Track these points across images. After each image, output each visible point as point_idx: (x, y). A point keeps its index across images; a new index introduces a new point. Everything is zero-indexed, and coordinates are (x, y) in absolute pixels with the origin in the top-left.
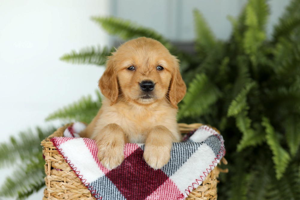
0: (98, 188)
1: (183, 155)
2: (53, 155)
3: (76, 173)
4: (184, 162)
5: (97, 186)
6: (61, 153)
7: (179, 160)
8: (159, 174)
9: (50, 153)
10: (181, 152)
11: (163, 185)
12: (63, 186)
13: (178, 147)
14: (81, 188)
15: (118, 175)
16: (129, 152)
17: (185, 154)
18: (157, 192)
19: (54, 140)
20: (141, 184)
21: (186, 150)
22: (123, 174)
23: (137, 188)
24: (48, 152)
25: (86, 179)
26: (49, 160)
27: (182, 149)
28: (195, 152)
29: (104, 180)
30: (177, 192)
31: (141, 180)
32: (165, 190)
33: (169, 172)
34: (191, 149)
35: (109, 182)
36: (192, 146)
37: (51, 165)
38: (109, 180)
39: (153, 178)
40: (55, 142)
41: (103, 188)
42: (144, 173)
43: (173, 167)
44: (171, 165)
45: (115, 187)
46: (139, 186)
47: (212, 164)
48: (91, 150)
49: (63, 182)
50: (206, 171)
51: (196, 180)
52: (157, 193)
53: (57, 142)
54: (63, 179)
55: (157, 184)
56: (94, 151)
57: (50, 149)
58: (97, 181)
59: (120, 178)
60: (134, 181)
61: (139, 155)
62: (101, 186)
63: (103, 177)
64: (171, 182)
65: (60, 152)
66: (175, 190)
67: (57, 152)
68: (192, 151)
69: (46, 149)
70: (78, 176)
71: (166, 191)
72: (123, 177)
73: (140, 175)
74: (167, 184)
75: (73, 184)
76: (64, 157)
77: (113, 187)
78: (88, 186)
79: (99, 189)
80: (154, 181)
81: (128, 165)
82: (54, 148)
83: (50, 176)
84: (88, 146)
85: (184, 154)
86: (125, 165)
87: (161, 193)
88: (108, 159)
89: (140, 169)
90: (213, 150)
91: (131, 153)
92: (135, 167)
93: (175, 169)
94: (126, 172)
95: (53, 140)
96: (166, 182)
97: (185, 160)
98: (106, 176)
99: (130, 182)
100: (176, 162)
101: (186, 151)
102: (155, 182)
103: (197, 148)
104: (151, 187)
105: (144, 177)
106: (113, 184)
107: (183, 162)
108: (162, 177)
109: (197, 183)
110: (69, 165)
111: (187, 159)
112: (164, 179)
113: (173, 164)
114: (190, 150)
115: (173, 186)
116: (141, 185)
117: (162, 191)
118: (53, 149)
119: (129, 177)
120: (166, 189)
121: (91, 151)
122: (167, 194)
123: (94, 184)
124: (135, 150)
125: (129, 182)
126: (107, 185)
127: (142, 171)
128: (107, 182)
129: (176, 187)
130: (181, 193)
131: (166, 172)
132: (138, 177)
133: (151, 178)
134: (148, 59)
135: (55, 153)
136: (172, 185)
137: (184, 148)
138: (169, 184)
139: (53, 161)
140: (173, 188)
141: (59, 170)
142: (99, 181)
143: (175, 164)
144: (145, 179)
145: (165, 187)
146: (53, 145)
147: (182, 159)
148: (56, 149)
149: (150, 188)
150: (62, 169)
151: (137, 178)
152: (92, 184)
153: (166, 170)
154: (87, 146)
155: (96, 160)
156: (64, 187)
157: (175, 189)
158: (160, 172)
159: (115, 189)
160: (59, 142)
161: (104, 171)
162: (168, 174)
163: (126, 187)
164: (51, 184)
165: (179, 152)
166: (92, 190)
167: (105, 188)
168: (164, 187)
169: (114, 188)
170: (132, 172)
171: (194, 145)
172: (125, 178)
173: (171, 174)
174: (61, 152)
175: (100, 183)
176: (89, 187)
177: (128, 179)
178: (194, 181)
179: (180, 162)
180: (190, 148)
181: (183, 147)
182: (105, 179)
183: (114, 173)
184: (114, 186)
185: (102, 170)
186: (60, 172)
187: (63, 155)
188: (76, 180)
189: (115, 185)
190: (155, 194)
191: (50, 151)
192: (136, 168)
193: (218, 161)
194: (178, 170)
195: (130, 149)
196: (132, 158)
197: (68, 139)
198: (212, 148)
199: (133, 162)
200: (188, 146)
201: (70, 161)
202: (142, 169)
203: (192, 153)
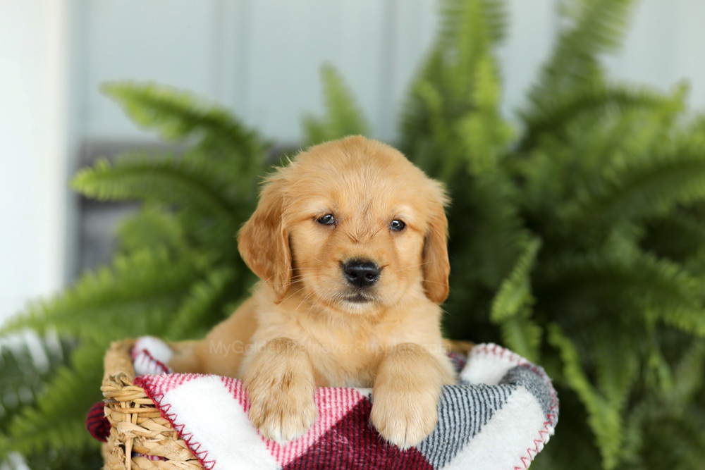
1: (473, 416)
2: (140, 420)
3: (206, 464)
4: (474, 434)
6: (168, 415)
7: (465, 428)
8: (416, 464)
9: (132, 414)
10: (470, 408)
13: (459, 395)
16: (340, 409)
17: (478, 413)
19: (145, 381)
21: (480, 403)
24: (128, 413)
26: (131, 434)
27: (471, 400)
28: (501, 408)
33: (439, 459)
34: (492, 401)
36: (493, 393)
37: (133, 446)
40: (151, 387)
42: (381, 461)
43: (449, 446)
44: (444, 441)
47: (538, 437)
50: (527, 455)
53: (155, 386)
57: (133, 404)
65: (164, 412)
67: (154, 412)
68: (495, 405)
69: (123, 405)
76: (174, 426)
81: (341, 443)
82: (149, 401)
84: (238, 396)
85: (475, 414)
86: (334, 444)
88: (277, 418)
89: (371, 452)
90: (540, 402)
91: (345, 413)
92: (360, 448)
93: (454, 450)
94: (336, 460)
95: (143, 382)
97: (477, 429)
100: (457, 433)
101: (481, 407)
103: (506, 398)
107: (471, 434)
110: (186, 447)
111: (482, 427)
113: (449, 439)
114: (491, 403)
118: (141, 406)
124: (356, 406)
127: (376, 457)
131: (431, 460)
134: (371, 203)
135: (147, 414)
137: (474, 398)
139: (141, 437)
141: (155, 458)
143: (454, 438)
146: (146, 395)
147: (470, 425)
148: (153, 406)
150: (167, 457)
153: (433, 454)
154: (235, 396)
160: (161, 386)
161: (280, 458)
162: (436, 462)
165: (464, 409)
170: (350, 461)
171: (498, 391)
174: (168, 413)
179: (467, 433)
180: (489, 399)
181: (472, 395)
183: (307, 463)
185: (275, 458)
186: (162, 462)
187: (171, 421)
192: (362, 449)
193: (551, 430)
194: (459, 454)
195: (342, 403)
196: (348, 425)
197: (183, 378)
198: (537, 397)
199: (352, 435)
200: (485, 394)
201: (190, 436)
202: (374, 450)
203: (493, 409)
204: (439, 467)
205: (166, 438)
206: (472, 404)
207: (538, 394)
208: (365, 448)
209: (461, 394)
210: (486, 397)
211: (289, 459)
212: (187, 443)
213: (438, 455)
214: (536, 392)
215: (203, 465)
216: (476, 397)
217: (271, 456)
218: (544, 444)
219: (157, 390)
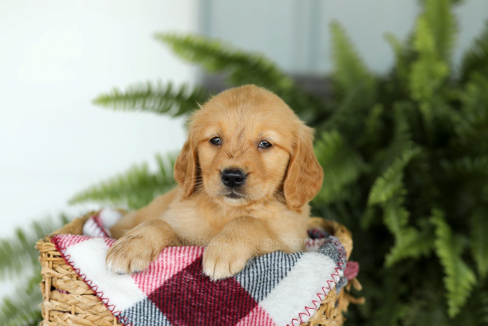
0: (136, 319)
1: (279, 263)
2: (54, 266)
3: (98, 294)
4: (282, 277)
5: (134, 316)
6: (70, 263)
7: (274, 272)
8: (242, 297)
9: (49, 261)
10: (277, 257)
11: (249, 316)
12: (69, 321)
15: (170, 297)
19: (57, 240)
20: (210, 315)
22: (179, 294)
23: (203, 321)
24: (46, 260)
25: (115, 304)
26: (48, 275)
29: (146, 305)
31: (210, 306)
33: (259, 294)
35: (153, 310)
37: (52, 283)
38: (154, 306)
39: (231, 303)
40: (59, 244)
41: (144, 320)
43: (265, 284)
44: (261, 280)
45: (165, 318)
46: (206, 317)
47: (330, 278)
49: (70, 313)
50: (322, 292)
51: (306, 307)
53: (62, 243)
54: (69, 308)
55: (237, 315)
57: (49, 255)
58: (133, 308)
60: (198, 307)
62: (140, 316)
63: (144, 301)
64: (262, 312)
65: (67, 260)
67: (61, 261)
69: (44, 255)
70: (101, 300)
72: (179, 300)
74: (255, 314)
75: (87, 318)
76: (75, 270)
77: (161, 319)
78: (119, 317)
79: (138, 322)
80: (232, 310)
81: (188, 279)
82: (58, 253)
83: (49, 301)
86: (183, 279)
92: (201, 281)
93: (268, 287)
94: (184, 290)
95: (55, 240)
96: (253, 312)
97: (284, 273)
98: (148, 298)
99: (191, 310)
100: (269, 275)
102: (234, 312)
104: (227, 320)
105: (215, 300)
106: (161, 313)
107: (280, 277)
108: (245, 302)
109: (306, 313)
111: (288, 272)
112: (250, 305)
113: (264, 279)
115: (265, 319)
118: (54, 256)
119: (189, 300)
120: (253, 324)
123: (129, 313)
125: (189, 310)
126: (152, 314)
127: (212, 289)
128: (151, 310)
129: (271, 320)
131: (253, 294)
132: (205, 302)
133: (226, 304)
135: (57, 262)
136: (263, 317)
138: (258, 315)
139: (55, 277)
140: (265, 323)
141: (64, 292)
142: (137, 309)
143: (267, 278)
144: (216, 305)
145: (252, 320)
146: (55, 249)
147: (278, 270)
148: (60, 256)
149: (225, 322)
150: (69, 291)
151: (202, 303)
152: (125, 313)
153: (254, 290)
156: (71, 322)
157: (269, 324)
158: (243, 293)
159: (164, 322)
160: (65, 243)
161: (145, 290)
162: (256, 296)
163: (183, 319)
164: (49, 316)
166: (126, 323)
167: (147, 321)
168: (250, 320)
169: (163, 319)
170: (194, 291)
172: (183, 302)
173: (262, 297)
174: (69, 261)
175: (138, 311)
176: (121, 318)
177: (187, 304)
178: (302, 310)
179: (276, 275)
182: (148, 304)
183: (164, 292)
184: (163, 316)
185: (141, 289)
186: (65, 295)
187: (73, 266)
188: (91, 310)
189: (165, 314)
191: (49, 259)
193: (341, 273)
197: (80, 239)
201: (85, 276)
204: (260, 300)
205: (70, 278)
206: (279, 254)
208: (205, 282)
211: (151, 290)
212: (84, 280)
213: (257, 291)
217: (139, 289)
219: (63, 246)
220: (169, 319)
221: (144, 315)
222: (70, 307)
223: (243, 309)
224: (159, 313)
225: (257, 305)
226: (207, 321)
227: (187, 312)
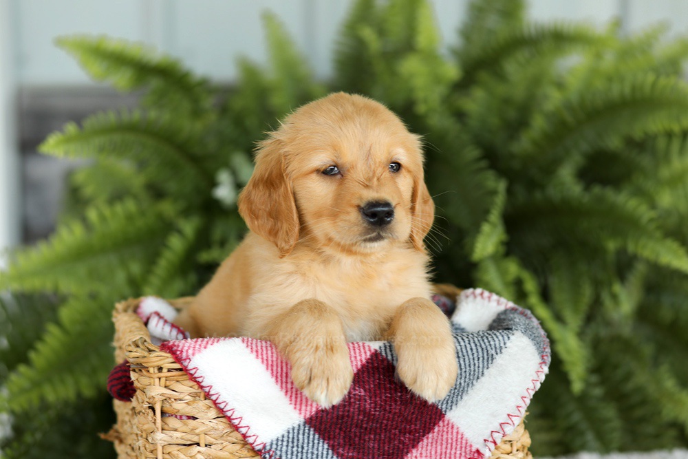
0: (287, 451)
1: (476, 362)
2: (168, 383)
3: (233, 421)
4: (478, 378)
5: (284, 449)
6: (196, 378)
7: (470, 374)
9: (160, 378)
10: (473, 354)
11: (433, 432)
12: (199, 456)
13: (462, 343)
14: (242, 456)
15: (335, 420)
17: (481, 359)
18: (420, 449)
19: (172, 348)
20: (385, 436)
21: (482, 349)
23: (376, 445)
24: (156, 377)
25: (257, 434)
26: (160, 397)
27: (474, 347)
28: (501, 353)
29: (301, 432)
30: (466, 447)
31: (386, 425)
32: (436, 444)
33: (447, 404)
34: (493, 347)
35: (311, 437)
36: (493, 339)
37: (162, 407)
38: (312, 433)
39: (412, 418)
40: (178, 353)
41: (298, 452)
42: (395, 409)
45: (326, 446)
46: (380, 440)
47: (535, 377)
48: (267, 365)
49: (198, 444)
50: (526, 394)
51: (509, 415)
52: (419, 452)
53: (182, 351)
54: (195, 439)
55: (419, 433)
56: (275, 368)
57: (160, 369)
58: (283, 437)
59: (339, 426)
60: (370, 429)
61: (377, 368)
62: (293, 447)
63: (299, 426)
64: (450, 425)
65: (192, 375)
66: (459, 443)
67: (182, 375)
68: (496, 351)
69: (151, 370)
70: (236, 428)
71: (439, 447)
72: (346, 422)
73: (384, 414)
74: (441, 429)
75: (224, 450)
76: (202, 387)
77: (320, 449)
78: (263, 451)
79: (289, 456)
80: (413, 427)
81: (358, 395)
82: (177, 366)
83: (163, 433)
84: (260, 356)
85: (478, 360)
86: (352, 396)
87: (428, 452)
88: (324, 383)
90: (535, 344)
91: (359, 367)
92: (376, 398)
93: (460, 394)
94: (354, 411)
95: (170, 348)
96: (439, 426)
97: (481, 373)
98: (305, 423)
99: (361, 433)
100: (463, 378)
101: (483, 353)
102: (415, 429)
103: (505, 344)
104: (407, 440)
105: (394, 418)
106: (321, 441)
107: (476, 378)
108: (430, 415)
109: (510, 422)
110: (213, 406)
111: (485, 371)
112: (435, 418)
114: (492, 349)
115: (455, 434)
116: (385, 438)
117: (429, 448)
118: (169, 371)
119: (359, 421)
120: (439, 442)
121: (267, 369)
122: (441, 455)
123: (277, 444)
124: (369, 359)
125: (358, 434)
126: (308, 443)
127: (391, 405)
128: (309, 437)
129: (462, 435)
130: (474, 449)
132: (380, 421)
133: (407, 421)
134: (370, 149)
135: (175, 378)
136: (452, 432)
137: (476, 345)
138: (445, 429)
139: (170, 398)
140: (454, 440)
141: (184, 418)
142: (288, 438)
143: (460, 384)
144: (394, 423)
145: (438, 438)
146: (172, 360)
147: (474, 371)
148: (180, 370)
149: (404, 443)
150: (196, 416)
151: (377, 422)
152: (271, 445)
154: (257, 356)
155: (282, 387)
156: (202, 458)
157: (459, 440)
159: (325, 453)
160: (187, 351)
161: (303, 412)
162: (444, 406)
163: (350, 445)
164: (164, 453)
165: (468, 356)
166: (273, 458)
167: (302, 453)
168: (435, 438)
169: (323, 449)
170: (367, 411)
171: (497, 337)
172: (351, 425)
174: (196, 375)
175: (290, 440)
176: (265, 453)
177: (357, 426)
178: (504, 419)
179: (471, 378)
180: (490, 345)
181: (474, 342)
182: (304, 430)
184: (323, 444)
185: (298, 411)
186: (191, 421)
187: (198, 383)
188: (229, 438)
189: (326, 442)
190: (414, 455)
191: (160, 375)
192: (378, 399)
193: (546, 369)
194: (465, 397)
195: (356, 357)
196: (363, 377)
197: (207, 343)
198: (532, 340)
199: (367, 387)
200: (486, 341)
201: (217, 396)
202: (389, 400)
203: (495, 354)
204: (448, 410)
205: (193, 398)
206: (475, 351)
207: (533, 337)
208: (381, 397)
209: (464, 342)
210: (487, 344)
211: (311, 412)
212: (215, 402)
214: (531, 335)
215: (230, 422)
216: (478, 344)
217: (294, 411)
218: (541, 383)
219: (184, 355)
220: (333, 448)
221: (297, 446)
222: (197, 437)
223: (428, 424)
224: (319, 440)
225: (444, 417)
226: (381, 445)
227: (355, 436)
